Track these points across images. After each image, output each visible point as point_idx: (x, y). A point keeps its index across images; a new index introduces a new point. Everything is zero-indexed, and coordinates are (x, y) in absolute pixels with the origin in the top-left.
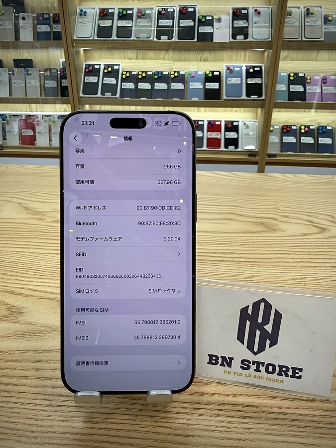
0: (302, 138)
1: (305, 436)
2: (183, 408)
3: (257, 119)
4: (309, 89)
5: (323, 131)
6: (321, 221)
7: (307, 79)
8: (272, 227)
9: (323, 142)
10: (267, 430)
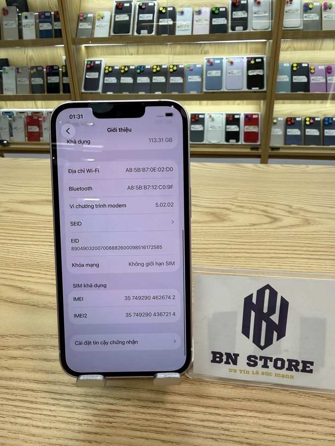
0: (307, 130)
1: (168, 432)
2: (52, 399)
3: (260, 112)
4: (313, 80)
5: (328, 123)
6: (277, 212)
7: (311, 69)
8: (222, 217)
9: (329, 133)
10: (130, 424)
